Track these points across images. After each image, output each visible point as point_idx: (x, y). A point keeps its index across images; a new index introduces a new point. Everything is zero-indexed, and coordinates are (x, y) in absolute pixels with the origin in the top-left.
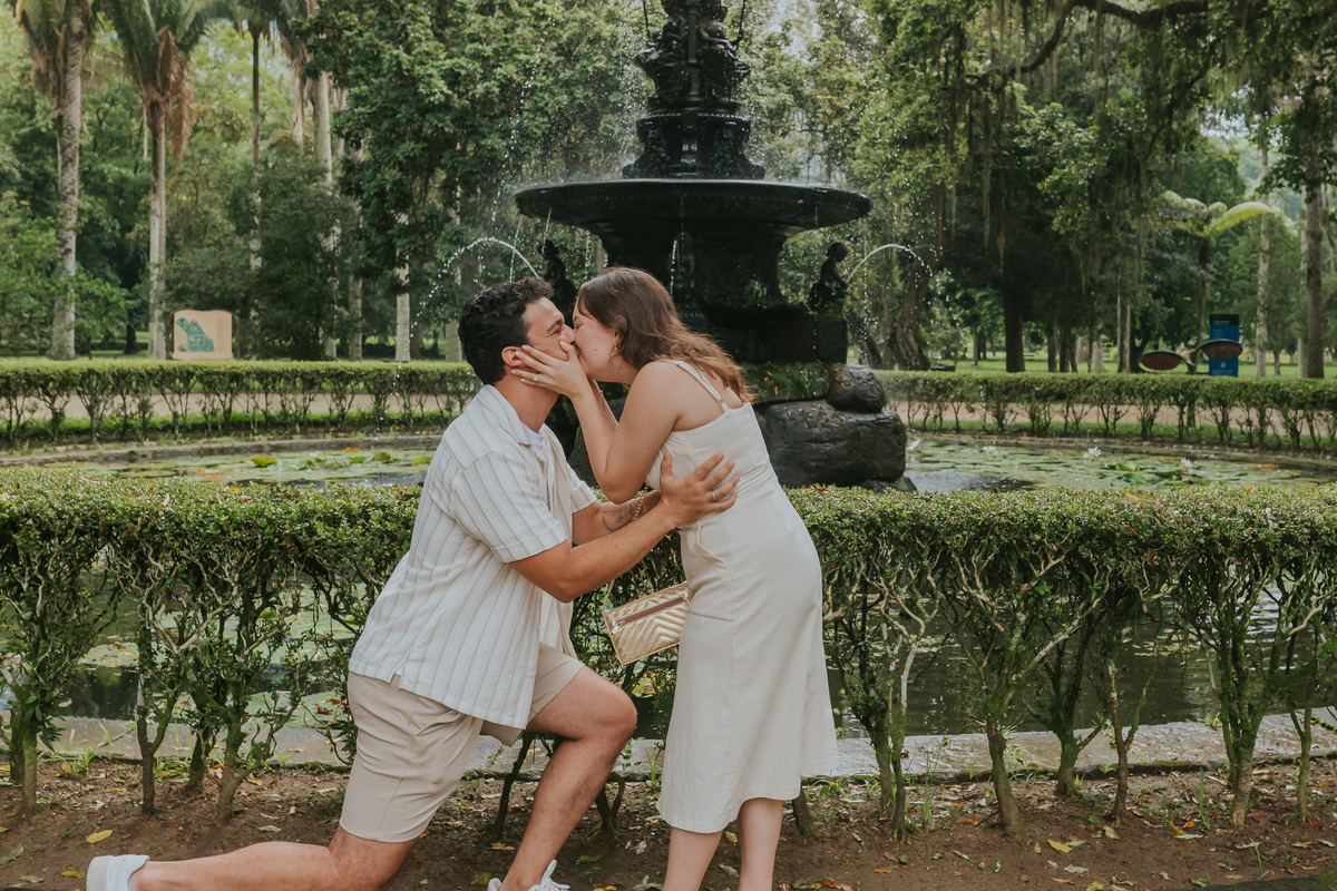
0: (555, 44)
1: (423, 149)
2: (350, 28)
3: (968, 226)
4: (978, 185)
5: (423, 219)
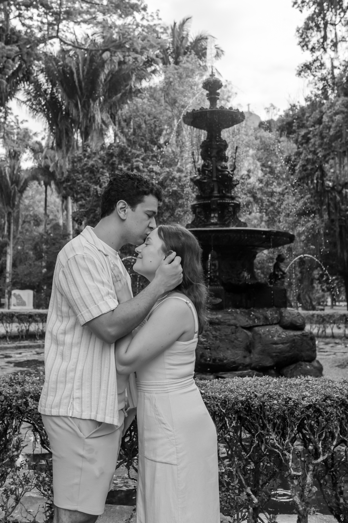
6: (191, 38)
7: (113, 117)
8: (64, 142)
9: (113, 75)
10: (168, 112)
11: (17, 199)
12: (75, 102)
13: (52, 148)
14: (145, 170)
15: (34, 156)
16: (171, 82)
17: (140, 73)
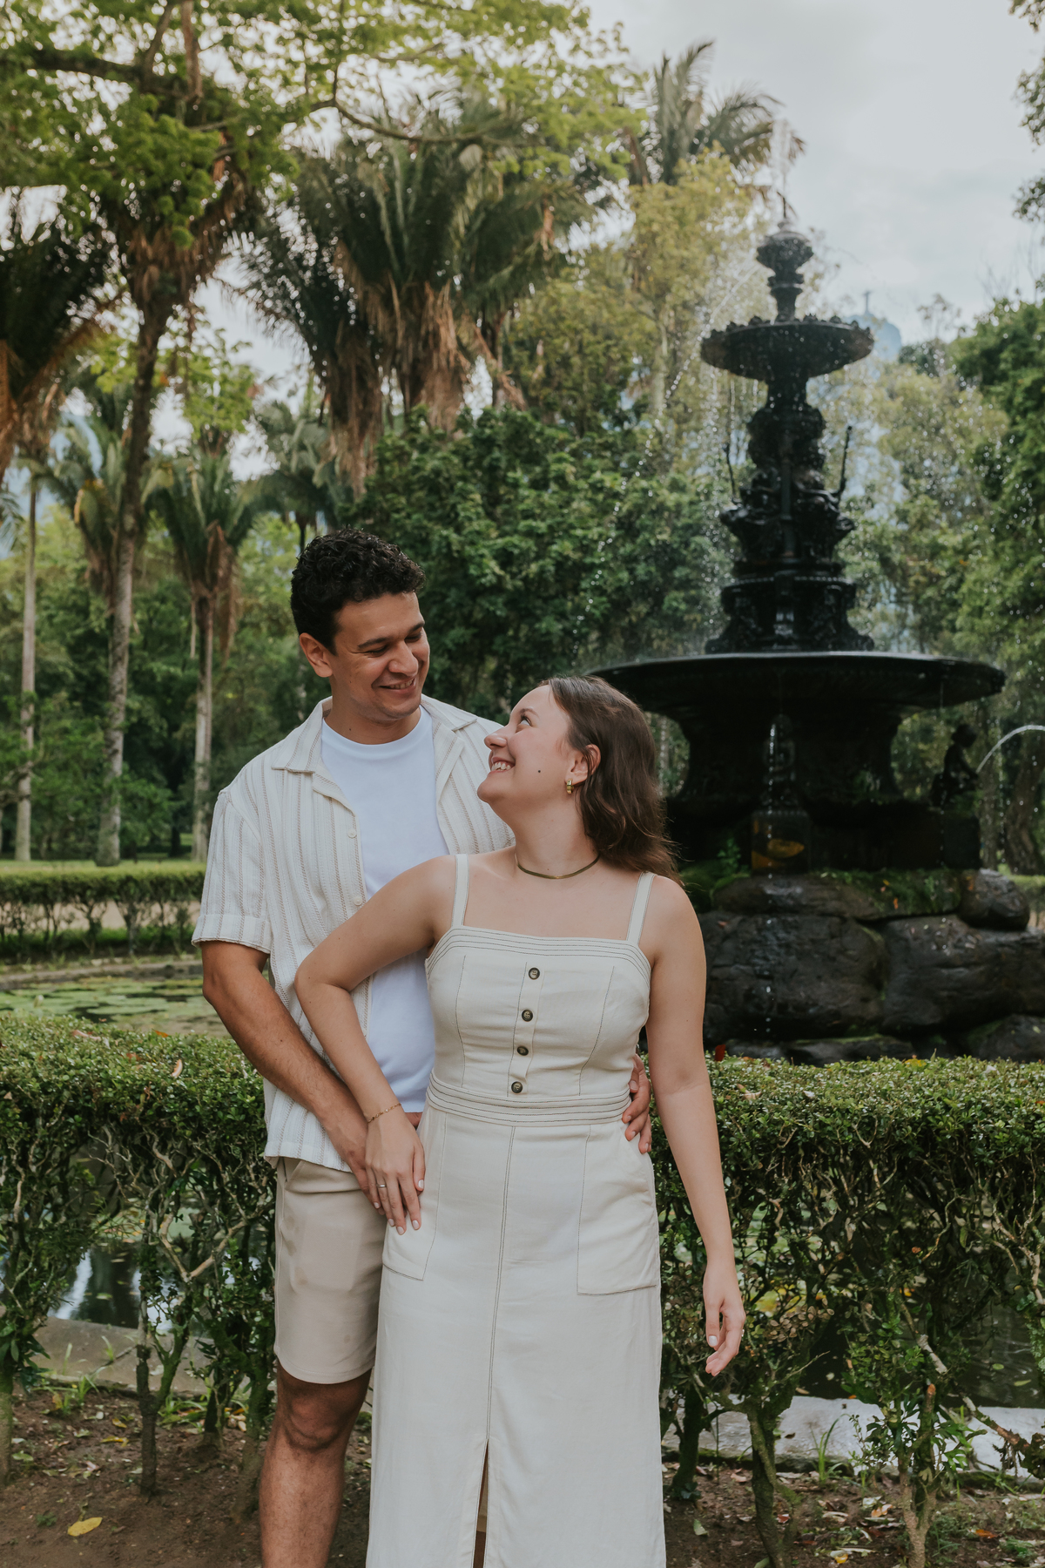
1: (474, 635)
2: (398, 511)
6: (712, 105)
7: (489, 333)
8: (355, 403)
9: (489, 213)
10: (644, 318)
11: (223, 562)
12: (383, 290)
13: (320, 421)
14: (583, 484)
15: (268, 442)
16: (654, 235)
17: (564, 206)
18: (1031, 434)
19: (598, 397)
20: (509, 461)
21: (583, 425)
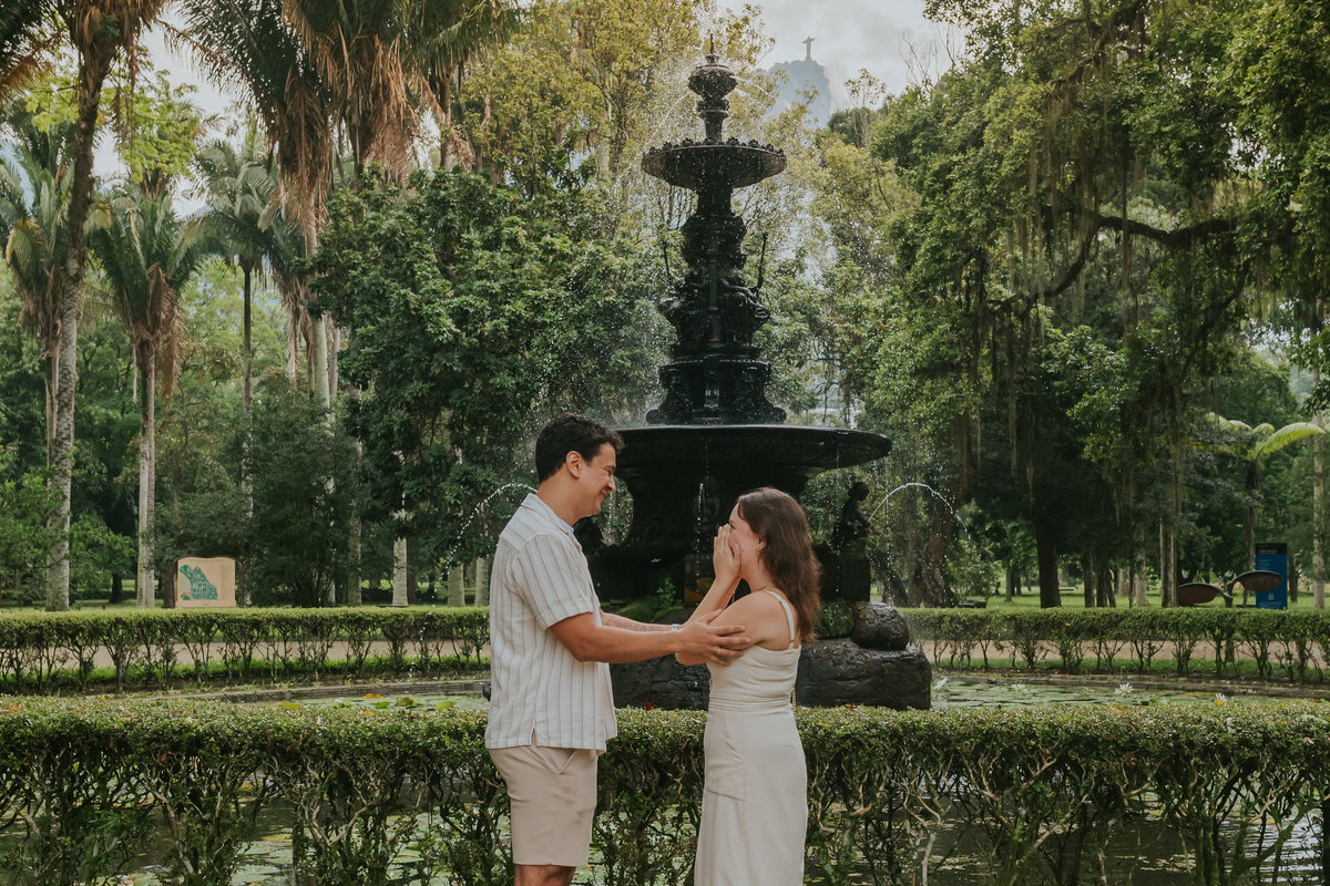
0: (563, 279)
1: (431, 388)
2: (354, 267)
3: (995, 455)
4: (1004, 412)
5: (431, 460)
7: (438, 87)
8: (304, 152)
10: (591, 86)
11: (166, 305)
12: (332, 41)
13: (268, 166)
14: (534, 247)
15: (211, 183)
18: (938, 213)
19: (547, 159)
20: (462, 221)
21: (532, 185)
